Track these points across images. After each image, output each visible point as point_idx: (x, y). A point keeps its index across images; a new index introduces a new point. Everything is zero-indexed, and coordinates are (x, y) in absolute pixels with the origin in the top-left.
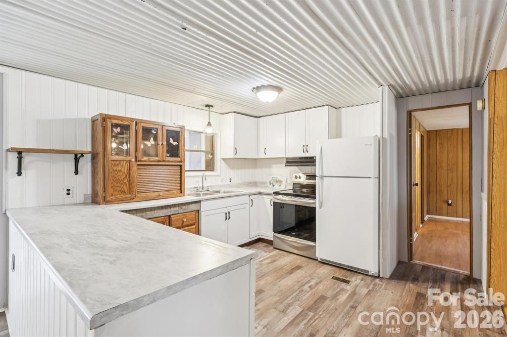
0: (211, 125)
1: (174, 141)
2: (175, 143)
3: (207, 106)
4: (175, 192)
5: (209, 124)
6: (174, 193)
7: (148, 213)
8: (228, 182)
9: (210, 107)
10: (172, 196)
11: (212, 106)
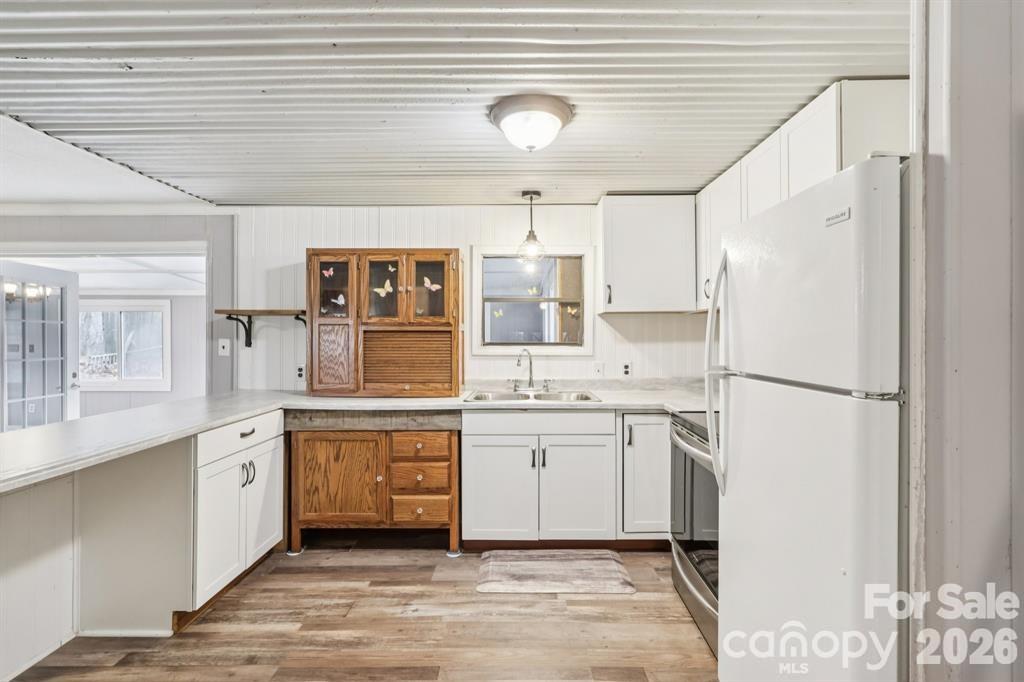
0: (534, 238)
1: (432, 283)
2: (436, 287)
3: (525, 193)
4: (439, 386)
5: (532, 236)
6: (436, 389)
7: (346, 419)
8: (621, 375)
9: (534, 196)
10: (430, 393)
11: (538, 193)
